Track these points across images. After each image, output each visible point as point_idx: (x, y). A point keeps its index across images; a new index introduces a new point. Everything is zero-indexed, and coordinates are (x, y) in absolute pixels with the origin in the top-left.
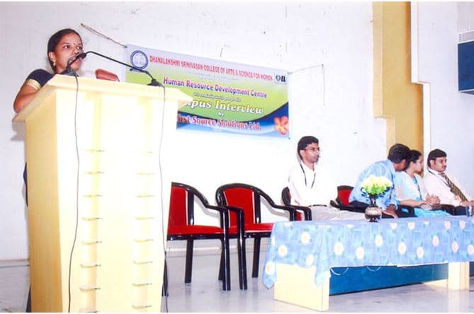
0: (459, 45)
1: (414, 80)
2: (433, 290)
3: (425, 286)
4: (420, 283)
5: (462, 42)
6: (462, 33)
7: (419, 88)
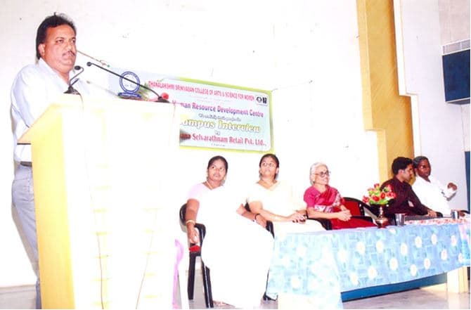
0: (443, 57)
1: (402, 92)
2: (432, 295)
3: (422, 291)
4: (418, 288)
5: (446, 54)
6: (445, 45)
7: (407, 100)
